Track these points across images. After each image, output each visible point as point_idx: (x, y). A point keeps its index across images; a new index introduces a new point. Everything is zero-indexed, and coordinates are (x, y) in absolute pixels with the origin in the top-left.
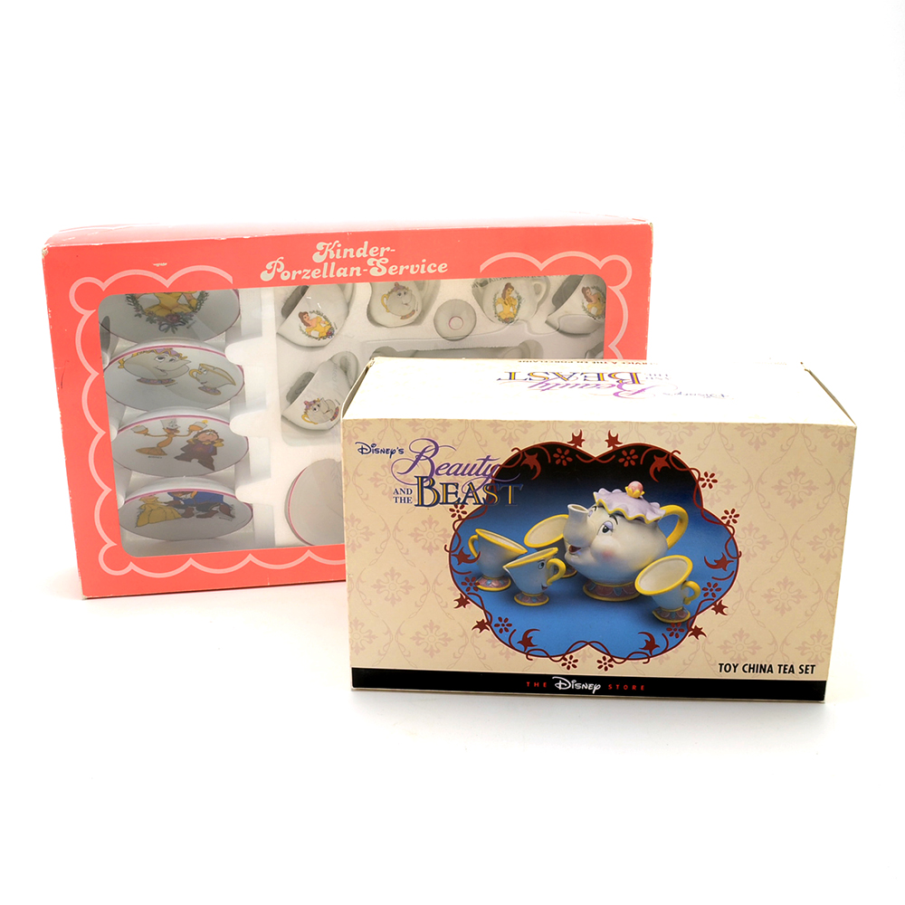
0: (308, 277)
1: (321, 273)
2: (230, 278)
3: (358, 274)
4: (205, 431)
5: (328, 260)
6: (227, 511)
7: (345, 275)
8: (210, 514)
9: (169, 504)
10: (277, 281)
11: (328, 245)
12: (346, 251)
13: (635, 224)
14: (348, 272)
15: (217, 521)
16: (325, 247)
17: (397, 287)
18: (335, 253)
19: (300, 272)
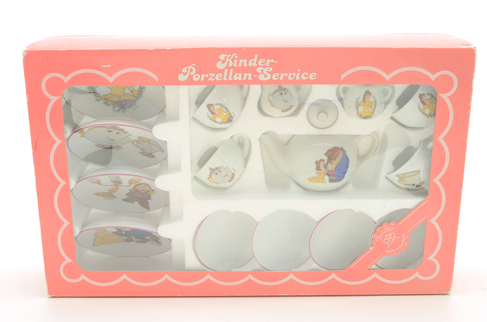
0: (213, 80)
1: (223, 77)
2: (156, 78)
3: (250, 78)
4: (141, 184)
5: (228, 67)
6: (156, 239)
7: (240, 79)
8: (145, 241)
9: (115, 233)
10: (190, 82)
11: (228, 56)
12: (241, 61)
13: (462, 47)
14: (242, 77)
15: (150, 245)
16: (226, 57)
17: (280, 88)
18: (233, 62)
19: (207, 75)
